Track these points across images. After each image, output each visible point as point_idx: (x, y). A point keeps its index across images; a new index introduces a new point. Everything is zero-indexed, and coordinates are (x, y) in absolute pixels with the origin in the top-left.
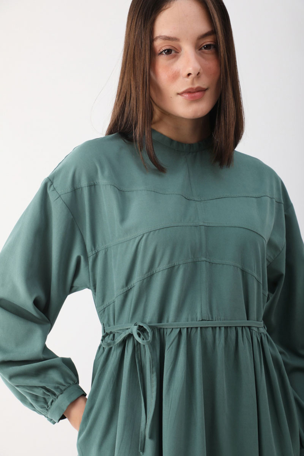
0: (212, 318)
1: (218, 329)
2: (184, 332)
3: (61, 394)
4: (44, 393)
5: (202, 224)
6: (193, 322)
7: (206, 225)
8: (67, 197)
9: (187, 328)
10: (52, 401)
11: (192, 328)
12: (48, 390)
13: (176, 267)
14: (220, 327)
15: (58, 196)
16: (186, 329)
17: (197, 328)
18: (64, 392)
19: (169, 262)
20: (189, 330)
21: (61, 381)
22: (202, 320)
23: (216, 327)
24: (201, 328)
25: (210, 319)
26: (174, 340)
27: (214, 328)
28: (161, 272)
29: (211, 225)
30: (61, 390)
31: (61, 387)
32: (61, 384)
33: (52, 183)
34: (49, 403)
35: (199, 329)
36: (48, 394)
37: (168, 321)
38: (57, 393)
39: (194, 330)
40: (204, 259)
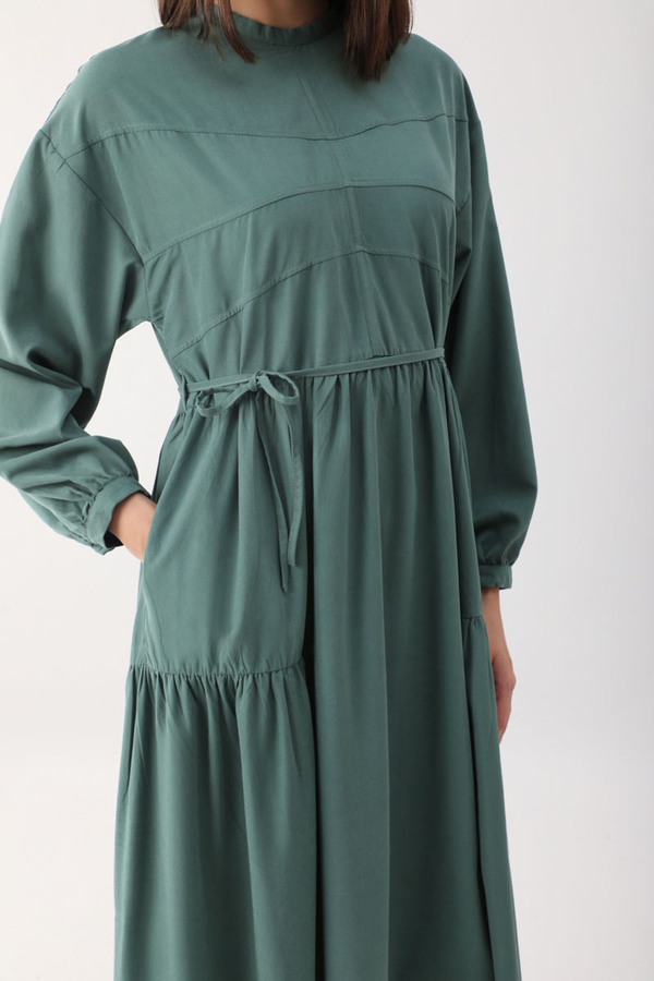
0: (389, 351)
1: (399, 368)
2: (345, 381)
3: (100, 490)
4: (72, 493)
5: (348, 183)
6: (359, 362)
7: (356, 184)
8: (78, 161)
9: (350, 374)
10: (89, 507)
11: (357, 373)
12: (77, 487)
13: (315, 267)
14: (401, 366)
15: (61, 161)
16: (347, 376)
17: (366, 371)
18: (106, 488)
19: (301, 260)
20: (353, 376)
21: (101, 471)
22: (374, 357)
23: (395, 367)
24: (372, 370)
25: (386, 353)
26: (329, 396)
27: (394, 368)
28: (289, 280)
29: (365, 184)
30: (99, 485)
31: (98, 480)
32: (100, 476)
33: (49, 140)
34: (84, 511)
35: (369, 372)
36: (79, 493)
37: (312, 365)
38: (93, 491)
39: (361, 376)
40: (359, 248)
